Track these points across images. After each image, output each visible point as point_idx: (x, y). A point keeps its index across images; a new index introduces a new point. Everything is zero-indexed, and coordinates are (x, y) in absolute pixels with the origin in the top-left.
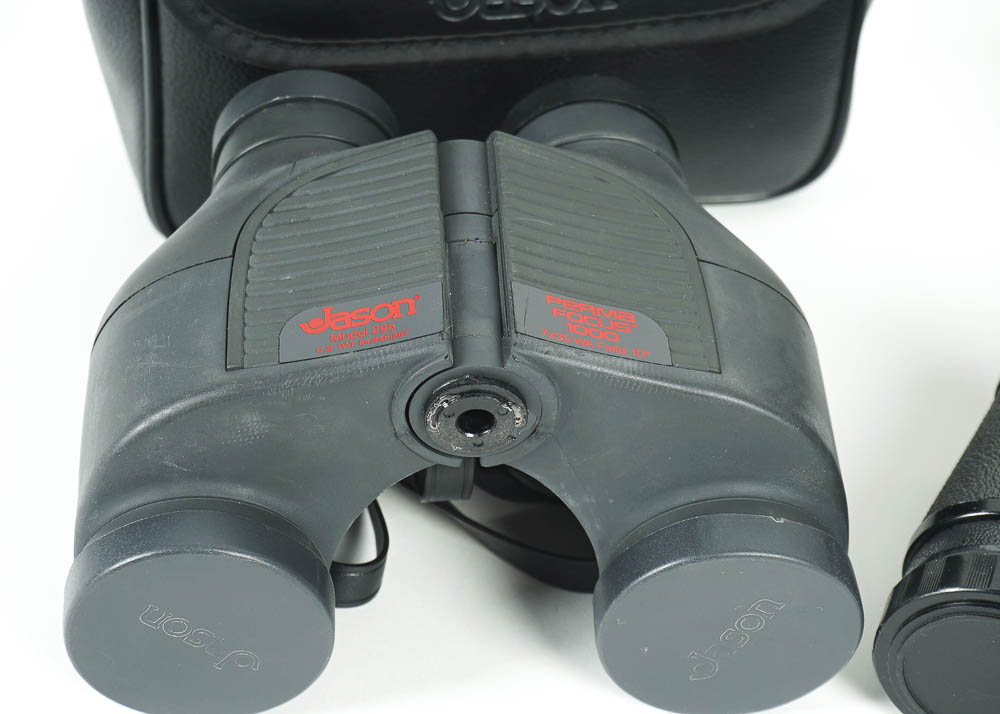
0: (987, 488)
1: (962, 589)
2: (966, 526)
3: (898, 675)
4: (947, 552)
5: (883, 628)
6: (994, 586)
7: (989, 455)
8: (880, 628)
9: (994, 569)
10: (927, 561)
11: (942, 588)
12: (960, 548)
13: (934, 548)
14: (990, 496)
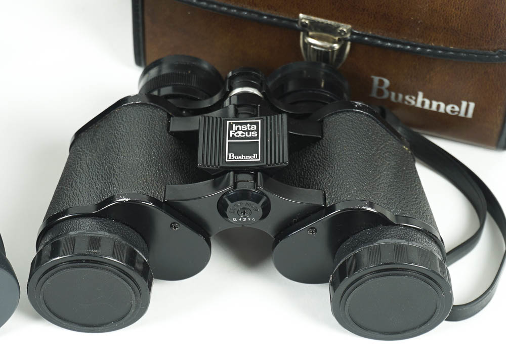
0: (67, 203)
1: (60, 258)
2: (60, 224)
3: (43, 306)
4: (52, 240)
5: (29, 285)
6: (75, 252)
7: (67, 186)
8: (28, 286)
9: (74, 243)
10: (44, 246)
11: (51, 259)
12: (57, 237)
13: (47, 239)
14: (69, 207)
